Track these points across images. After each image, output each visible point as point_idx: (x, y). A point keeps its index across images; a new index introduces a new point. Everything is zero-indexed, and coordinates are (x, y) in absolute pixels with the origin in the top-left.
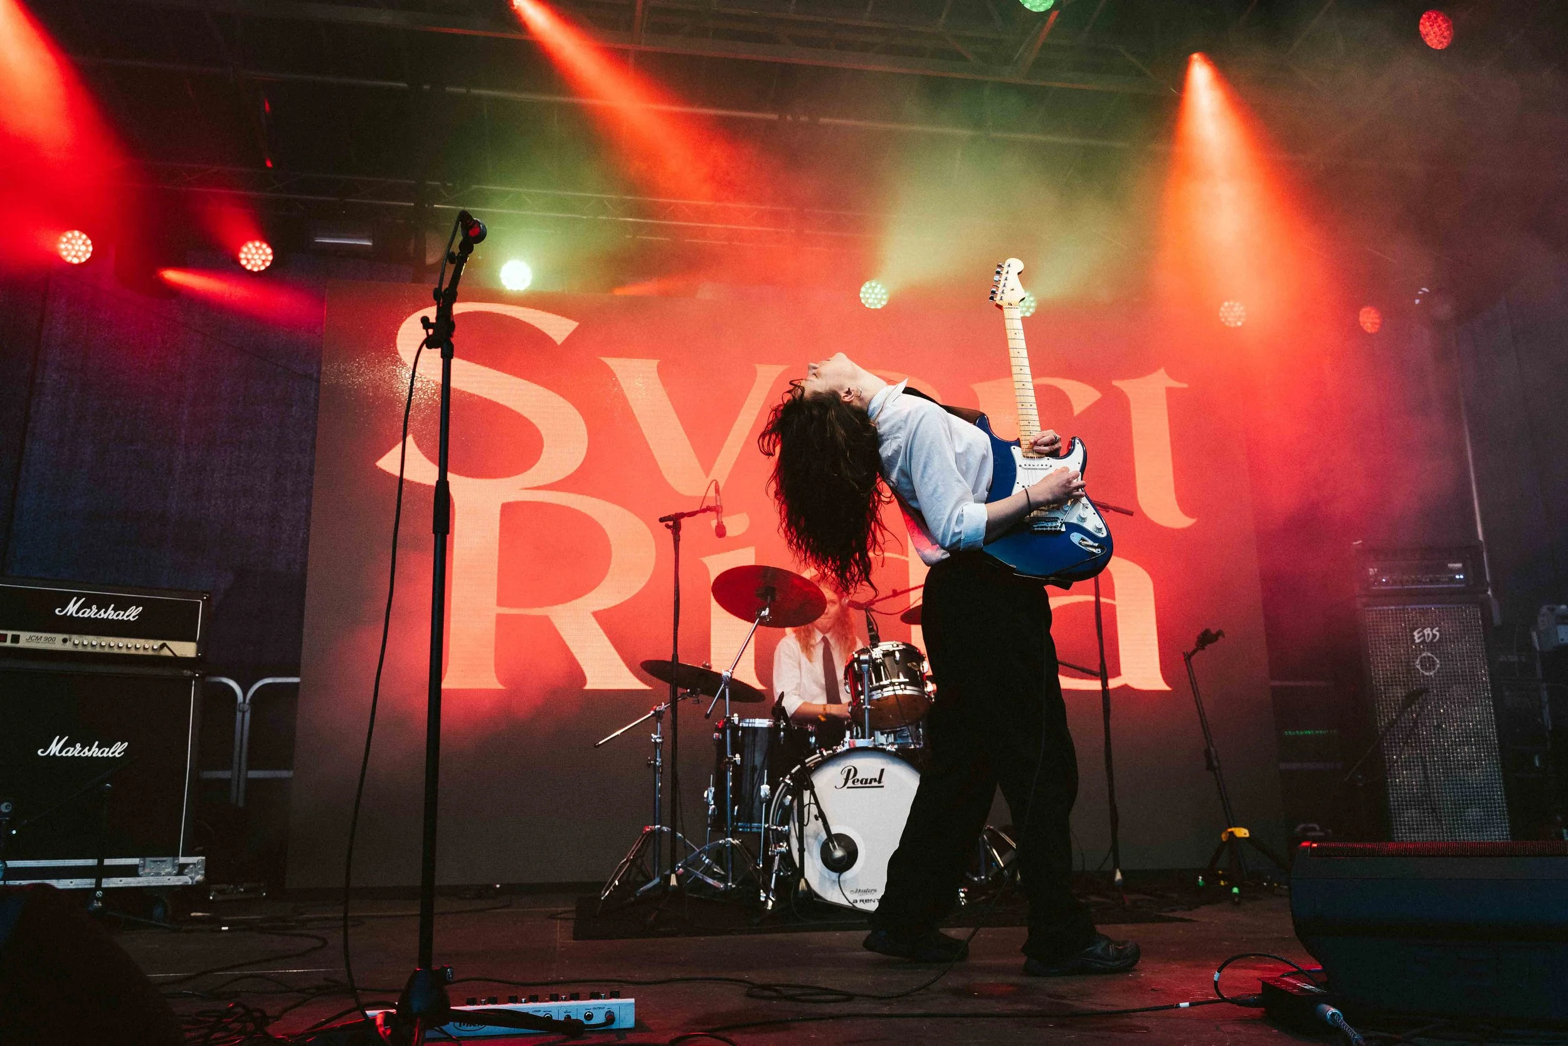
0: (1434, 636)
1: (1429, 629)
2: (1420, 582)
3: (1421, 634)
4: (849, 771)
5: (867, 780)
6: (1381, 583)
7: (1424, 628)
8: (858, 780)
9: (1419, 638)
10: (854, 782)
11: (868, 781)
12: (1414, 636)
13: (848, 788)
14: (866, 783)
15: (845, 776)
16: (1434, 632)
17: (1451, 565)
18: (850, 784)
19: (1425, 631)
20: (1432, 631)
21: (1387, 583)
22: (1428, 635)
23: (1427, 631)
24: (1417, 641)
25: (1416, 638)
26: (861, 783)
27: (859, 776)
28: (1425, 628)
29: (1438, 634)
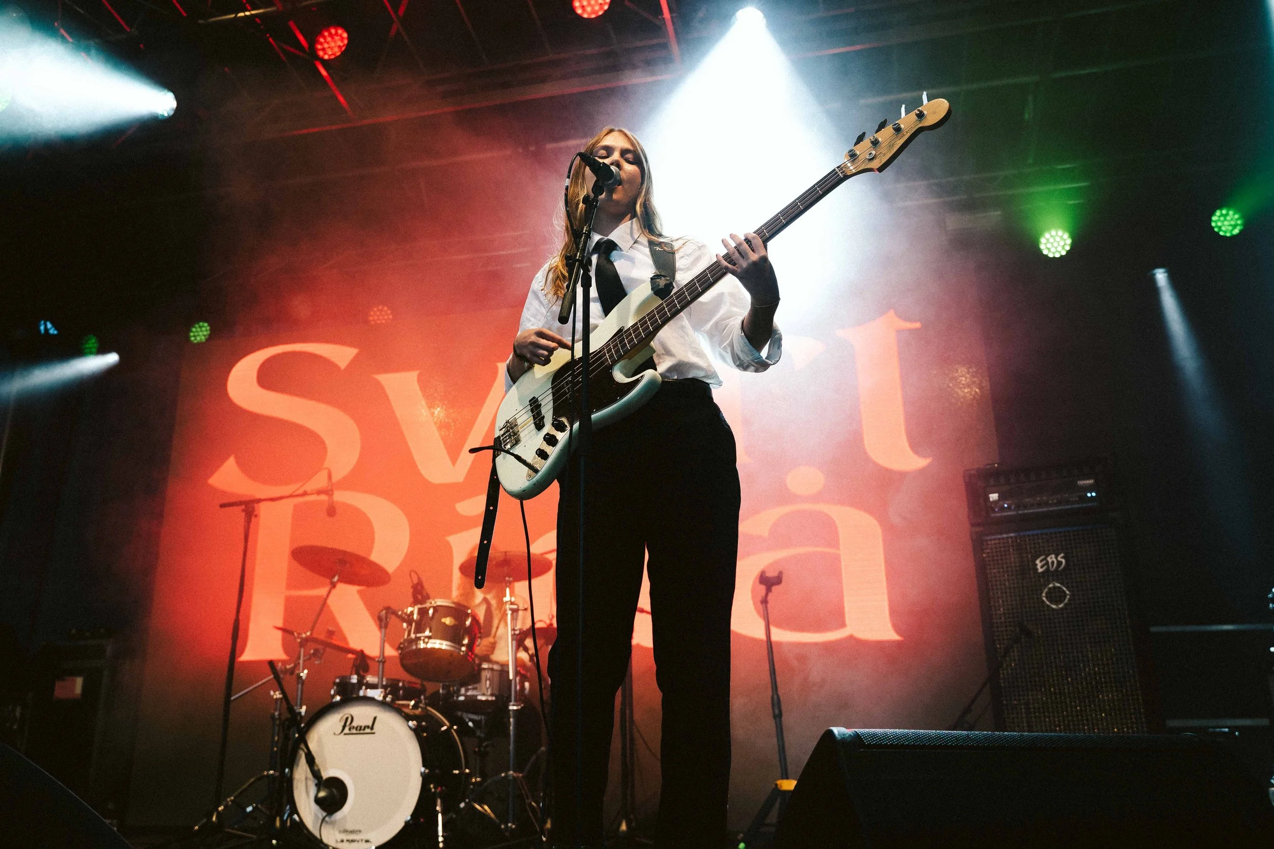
0: (1059, 563)
1: (1053, 556)
2: (1046, 504)
3: (1044, 562)
4: (347, 719)
5: (361, 727)
6: (1002, 509)
7: (1047, 556)
8: (354, 727)
9: (1042, 567)
10: (350, 729)
11: (363, 728)
12: (1037, 565)
13: (345, 734)
14: (360, 730)
15: (343, 723)
16: (1059, 559)
17: (1081, 483)
18: (346, 730)
19: (1049, 559)
20: (1056, 558)
21: (1009, 508)
22: (1053, 562)
23: (1051, 558)
24: (1040, 570)
25: (1039, 567)
26: (356, 730)
27: (355, 724)
28: (1049, 555)
29: (1063, 561)
